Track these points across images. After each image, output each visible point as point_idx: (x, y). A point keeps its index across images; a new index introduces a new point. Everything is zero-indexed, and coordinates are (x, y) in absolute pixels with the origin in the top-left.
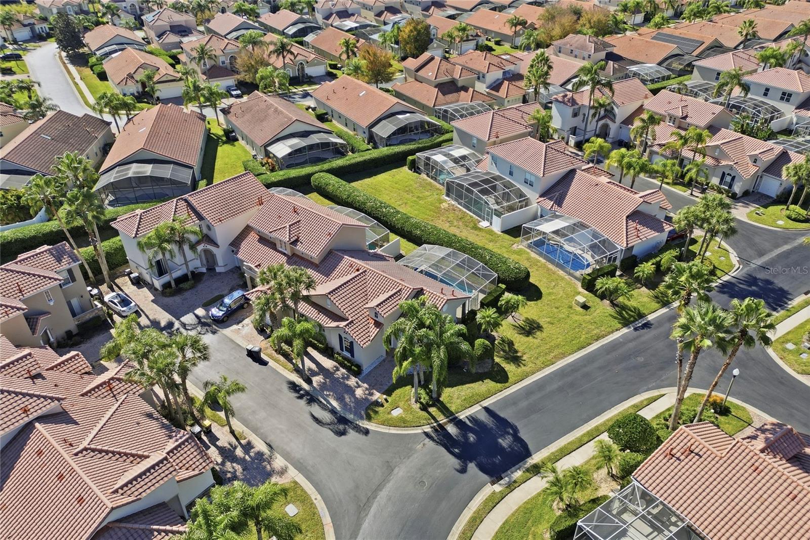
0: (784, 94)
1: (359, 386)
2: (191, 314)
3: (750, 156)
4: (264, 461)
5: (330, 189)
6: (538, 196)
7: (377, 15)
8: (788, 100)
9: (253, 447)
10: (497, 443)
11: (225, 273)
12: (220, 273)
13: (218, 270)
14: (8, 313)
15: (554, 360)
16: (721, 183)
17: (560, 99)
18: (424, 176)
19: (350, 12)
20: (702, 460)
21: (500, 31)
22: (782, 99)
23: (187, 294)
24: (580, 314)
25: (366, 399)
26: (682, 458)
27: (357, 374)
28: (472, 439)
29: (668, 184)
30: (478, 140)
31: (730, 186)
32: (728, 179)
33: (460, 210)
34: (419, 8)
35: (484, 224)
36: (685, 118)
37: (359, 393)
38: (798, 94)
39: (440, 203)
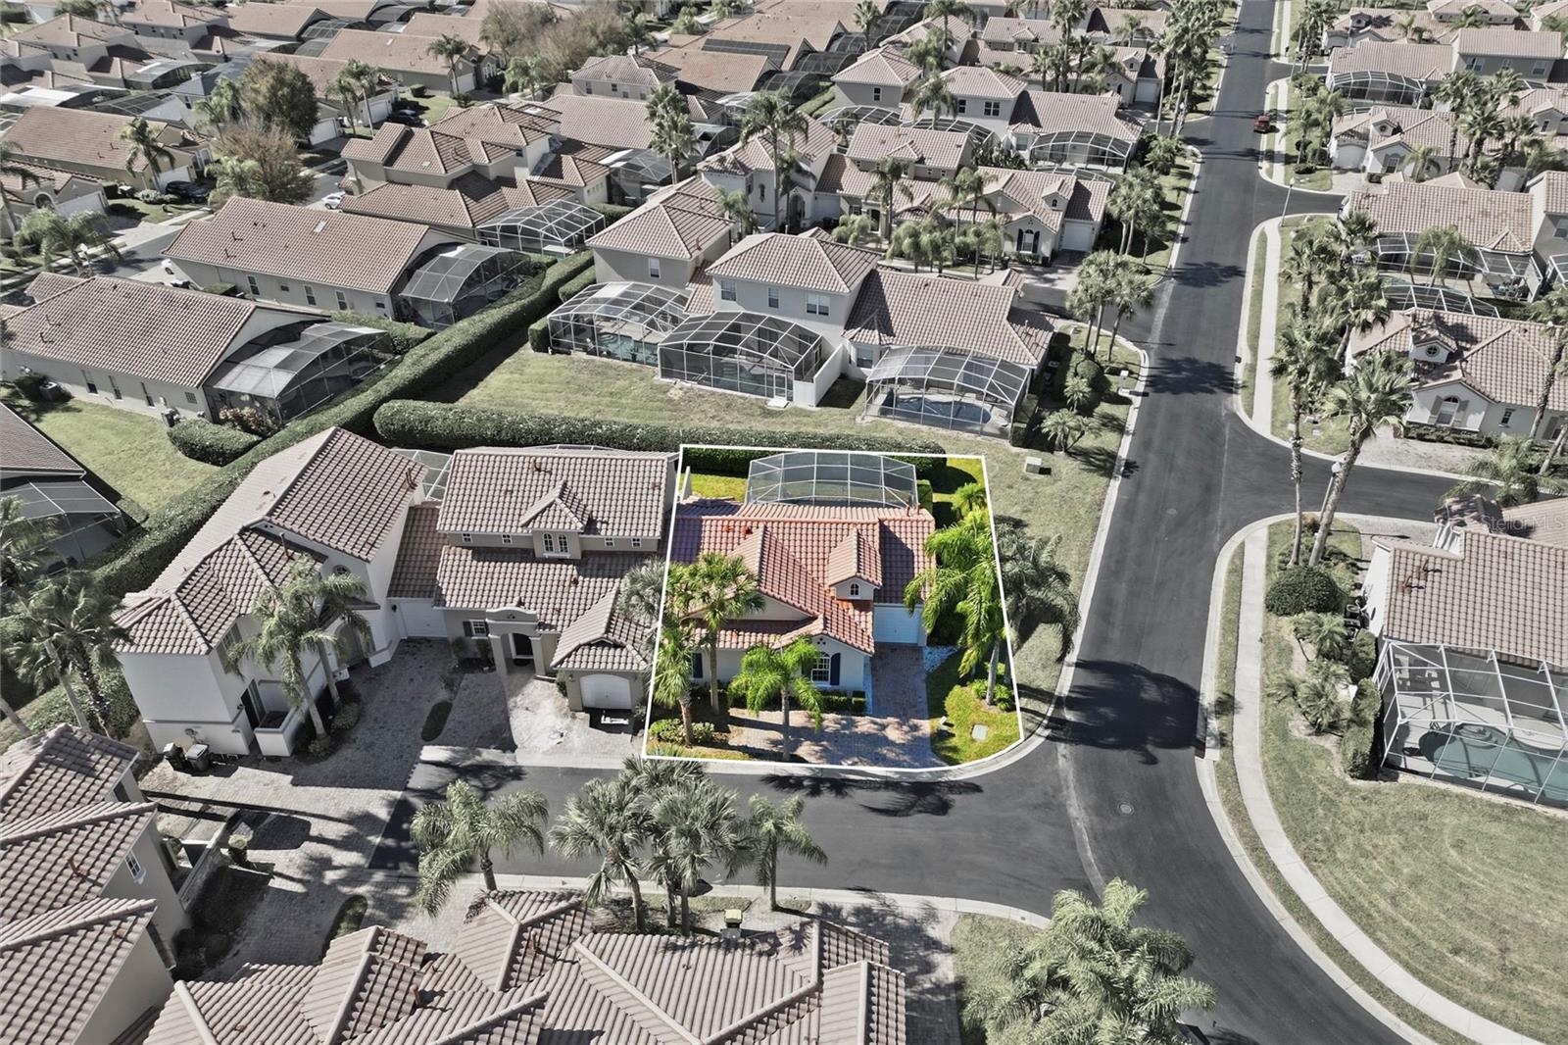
0: (988, 105)
1: (884, 727)
2: (420, 767)
3: (1046, 198)
4: (884, 916)
5: (439, 426)
6: (841, 329)
7: (92, 69)
8: (996, 113)
9: (840, 910)
10: (1142, 699)
11: (393, 660)
12: (383, 666)
13: (375, 661)
14: (123, 932)
15: (1083, 559)
16: (1019, 249)
17: (716, 166)
18: (579, 355)
19: (25, 68)
20: (1444, 574)
21: (413, 69)
22: (987, 112)
23: (362, 734)
24: (1048, 484)
25: (916, 739)
26: (1422, 583)
27: (860, 710)
28: (1112, 715)
29: (948, 267)
30: (664, 261)
31: (1035, 248)
32: (1029, 239)
33: (713, 393)
34: (186, 44)
35: (777, 402)
36: (921, 160)
37: (894, 734)
38: (1007, 101)
39: (665, 392)
